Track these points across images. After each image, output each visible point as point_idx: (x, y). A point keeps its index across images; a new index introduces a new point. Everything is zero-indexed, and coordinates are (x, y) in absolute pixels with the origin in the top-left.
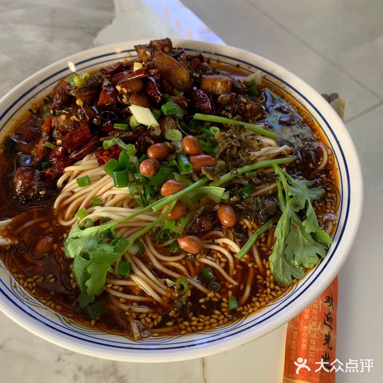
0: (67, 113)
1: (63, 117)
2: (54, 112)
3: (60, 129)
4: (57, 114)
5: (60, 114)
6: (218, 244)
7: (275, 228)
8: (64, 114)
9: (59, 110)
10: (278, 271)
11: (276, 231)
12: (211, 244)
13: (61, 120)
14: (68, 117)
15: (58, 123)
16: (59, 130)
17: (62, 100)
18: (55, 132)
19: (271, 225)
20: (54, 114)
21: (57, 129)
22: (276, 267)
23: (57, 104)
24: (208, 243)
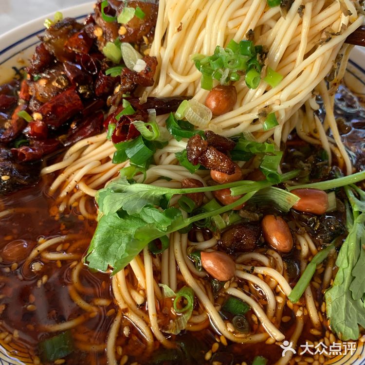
0: (49, 77)
1: (43, 83)
2: (32, 77)
3: (39, 98)
4: (35, 79)
5: (39, 79)
6: (256, 275)
7: (338, 253)
8: (45, 78)
9: (37, 74)
10: (338, 315)
11: (338, 258)
12: (248, 272)
13: (40, 86)
14: (49, 82)
15: (36, 90)
16: (38, 101)
17: (40, 60)
18: (32, 103)
19: (333, 250)
20: (32, 80)
21: (35, 99)
22: (336, 310)
23: (35, 65)
24: (244, 270)
